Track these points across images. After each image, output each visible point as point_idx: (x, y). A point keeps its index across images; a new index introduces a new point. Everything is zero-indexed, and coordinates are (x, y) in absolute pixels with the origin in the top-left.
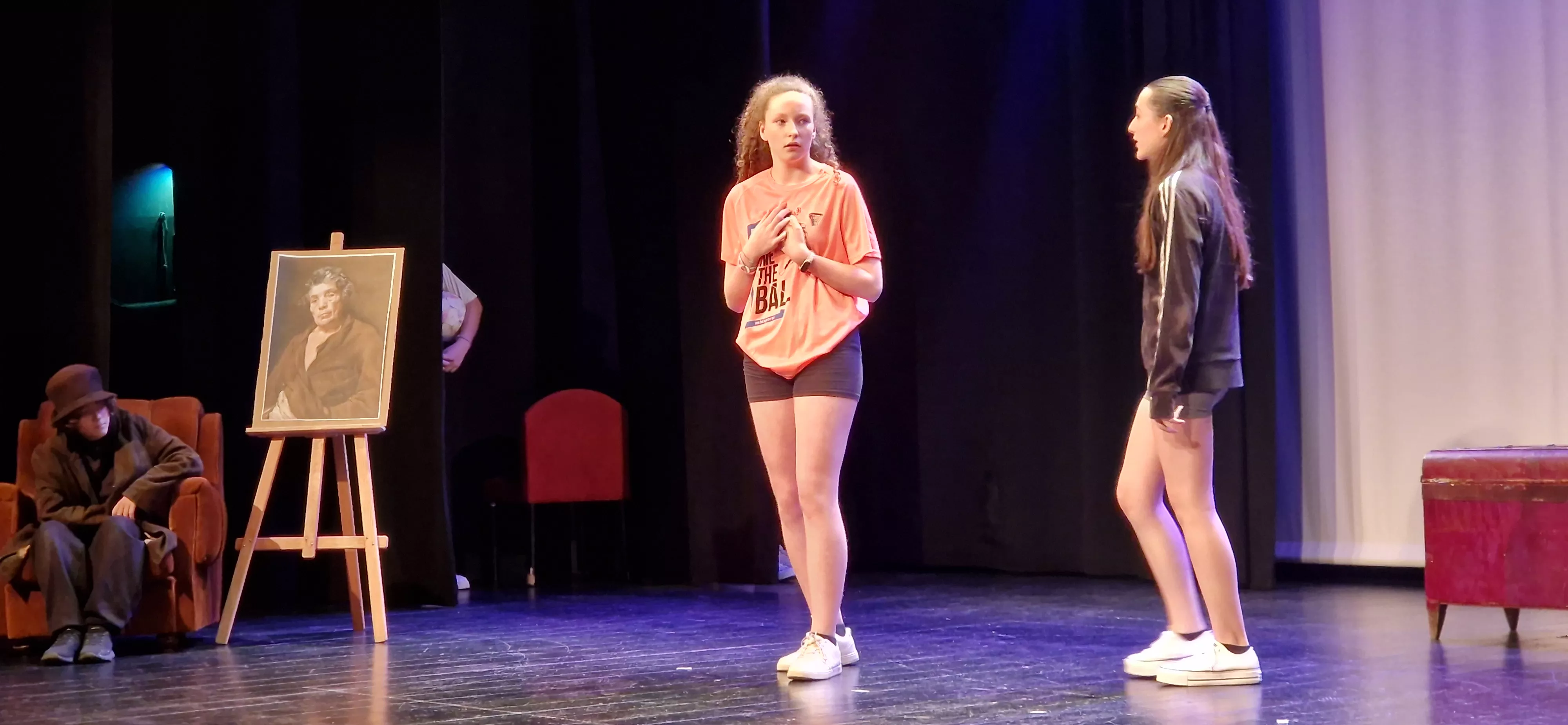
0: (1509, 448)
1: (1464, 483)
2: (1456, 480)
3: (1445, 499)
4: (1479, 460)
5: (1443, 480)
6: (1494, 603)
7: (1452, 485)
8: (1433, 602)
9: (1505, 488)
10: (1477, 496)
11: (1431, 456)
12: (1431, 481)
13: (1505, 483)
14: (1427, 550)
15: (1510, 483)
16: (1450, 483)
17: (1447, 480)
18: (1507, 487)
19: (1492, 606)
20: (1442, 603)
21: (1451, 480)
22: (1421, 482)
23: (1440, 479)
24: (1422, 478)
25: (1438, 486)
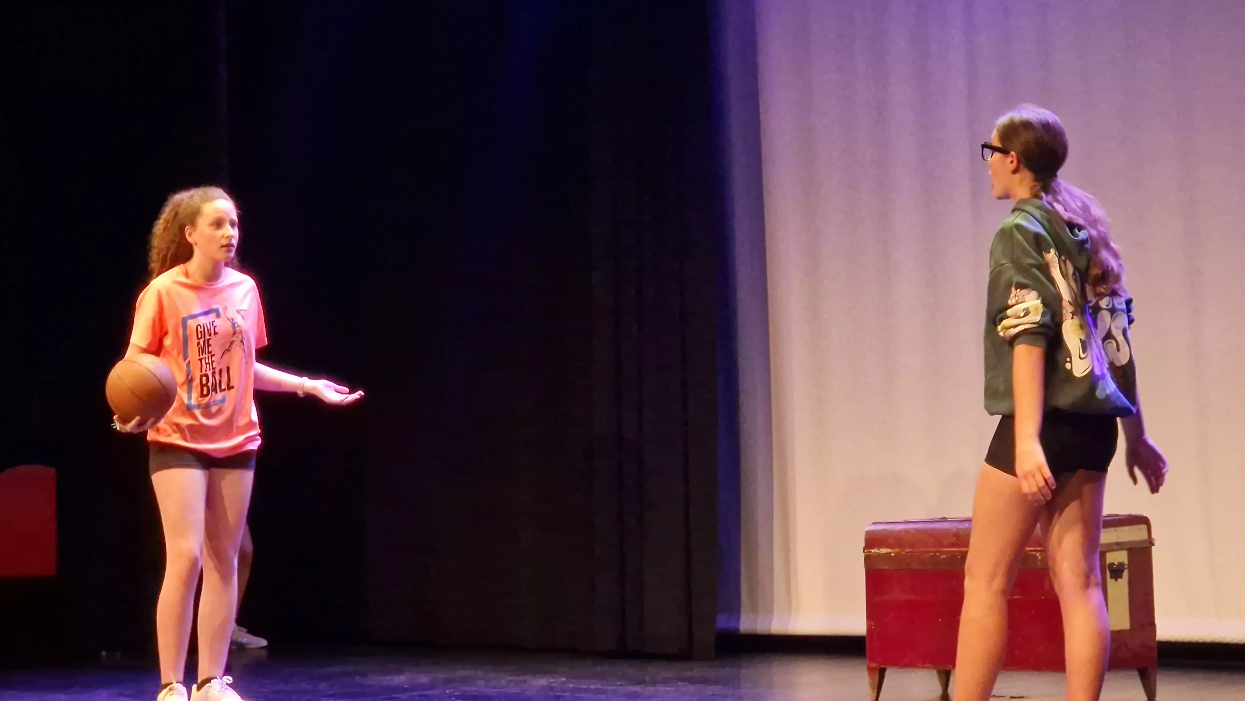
0: (944, 520)
1: (903, 553)
2: (897, 550)
3: (886, 568)
4: (918, 531)
5: (884, 551)
6: (930, 665)
7: (893, 555)
8: (873, 665)
9: (942, 557)
10: (915, 566)
11: (873, 528)
12: (873, 551)
13: (942, 553)
14: (869, 617)
15: (946, 553)
16: (890, 553)
17: (888, 550)
18: (944, 556)
19: (927, 668)
20: (882, 666)
21: (892, 551)
22: (864, 552)
23: (881, 550)
24: (864, 549)
25: (880, 556)
